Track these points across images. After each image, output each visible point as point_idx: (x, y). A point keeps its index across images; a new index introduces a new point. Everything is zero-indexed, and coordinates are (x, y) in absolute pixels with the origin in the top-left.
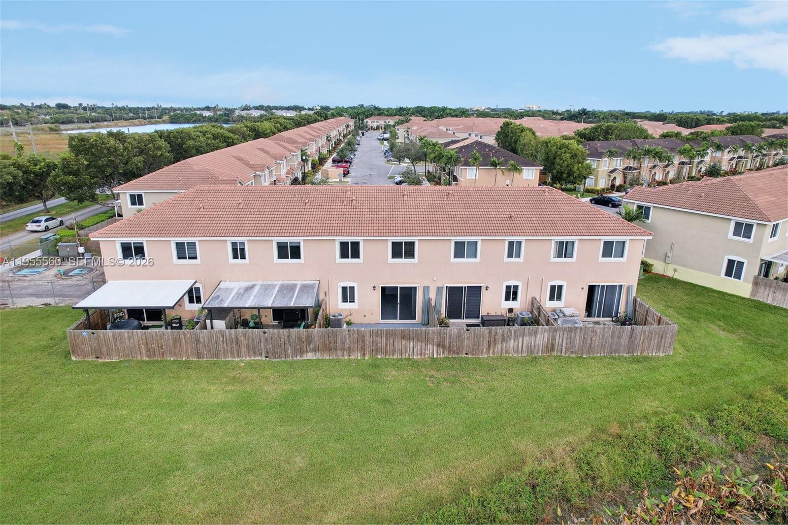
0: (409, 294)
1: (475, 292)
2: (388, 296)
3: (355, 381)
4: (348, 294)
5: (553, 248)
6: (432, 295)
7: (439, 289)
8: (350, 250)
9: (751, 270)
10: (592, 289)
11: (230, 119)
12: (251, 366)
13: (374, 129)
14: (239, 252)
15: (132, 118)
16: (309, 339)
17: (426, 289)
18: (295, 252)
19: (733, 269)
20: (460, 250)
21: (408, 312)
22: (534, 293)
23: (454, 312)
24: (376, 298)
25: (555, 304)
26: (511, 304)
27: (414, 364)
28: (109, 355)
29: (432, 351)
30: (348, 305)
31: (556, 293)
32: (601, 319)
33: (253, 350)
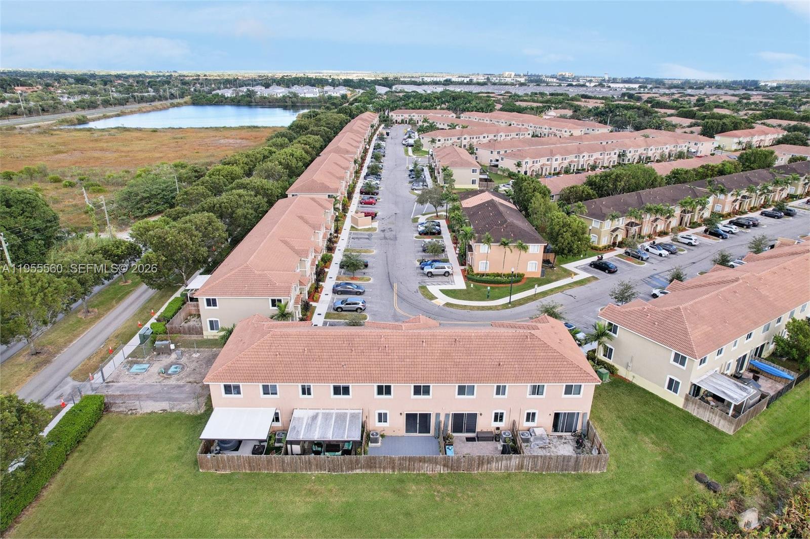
0: (425, 417)
1: (473, 417)
2: (411, 419)
3: (389, 496)
4: (382, 418)
5: (529, 389)
6: (442, 418)
7: (447, 415)
8: (384, 390)
9: (685, 389)
10: (557, 415)
11: (253, 100)
12: (319, 479)
13: (399, 123)
14: (306, 391)
15: (153, 99)
16: (357, 462)
17: (438, 415)
18: (346, 391)
19: (673, 385)
20: (462, 391)
21: (425, 428)
22: (515, 417)
23: (457, 428)
24: (403, 419)
25: (530, 424)
26: (498, 424)
27: (428, 479)
28: (224, 468)
29: (440, 469)
30: (383, 424)
31: (530, 417)
32: (564, 434)
33: (320, 467)
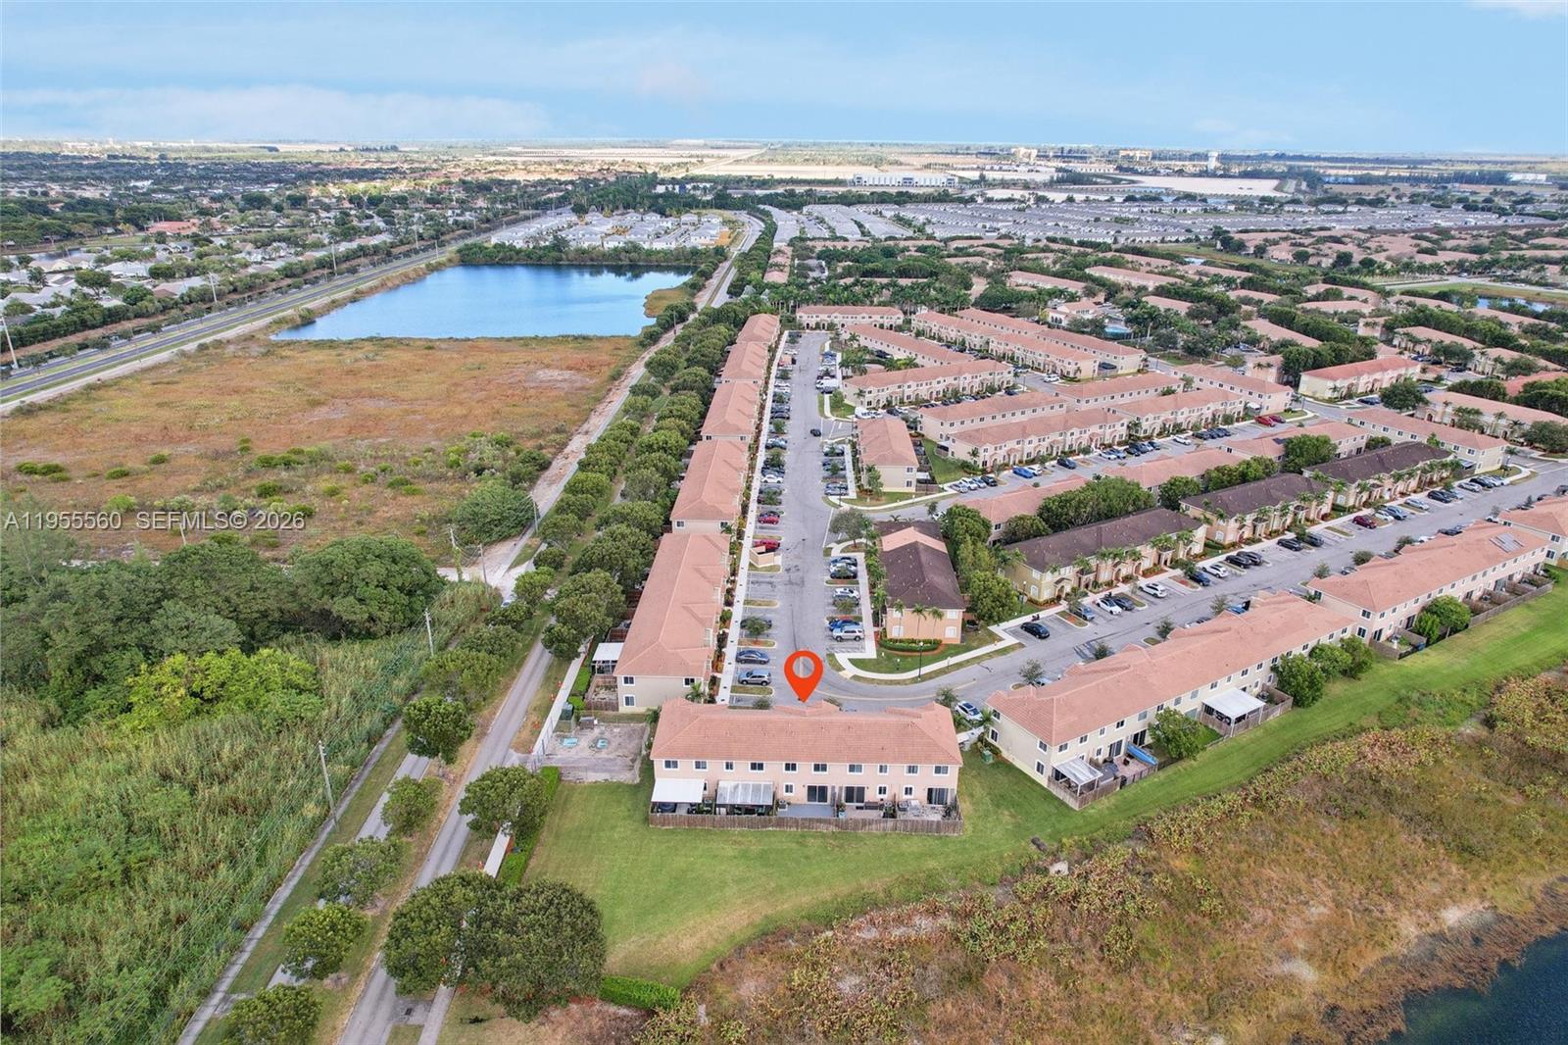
0: (823, 790)
1: (861, 790)
2: (812, 790)
3: (794, 846)
4: (789, 789)
5: (906, 769)
6: (837, 790)
7: (841, 788)
8: (791, 767)
9: (1048, 772)
10: (930, 791)
11: (564, 256)
12: (741, 834)
13: (812, 329)
14: (729, 766)
16: (770, 820)
17: (833, 788)
18: (761, 766)
19: (1040, 768)
20: (852, 768)
21: (823, 798)
22: (895, 790)
23: (849, 799)
24: (805, 791)
25: (908, 797)
26: (882, 796)
27: (823, 836)
28: (669, 824)
29: (833, 828)
30: (789, 794)
31: (908, 791)
32: (937, 806)
33: (741, 825)
